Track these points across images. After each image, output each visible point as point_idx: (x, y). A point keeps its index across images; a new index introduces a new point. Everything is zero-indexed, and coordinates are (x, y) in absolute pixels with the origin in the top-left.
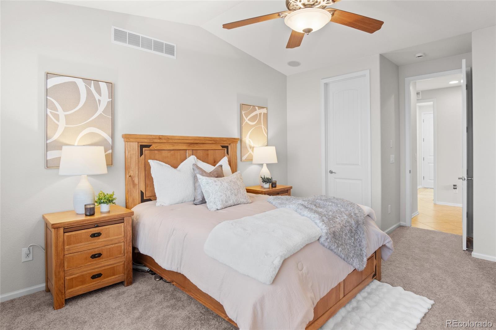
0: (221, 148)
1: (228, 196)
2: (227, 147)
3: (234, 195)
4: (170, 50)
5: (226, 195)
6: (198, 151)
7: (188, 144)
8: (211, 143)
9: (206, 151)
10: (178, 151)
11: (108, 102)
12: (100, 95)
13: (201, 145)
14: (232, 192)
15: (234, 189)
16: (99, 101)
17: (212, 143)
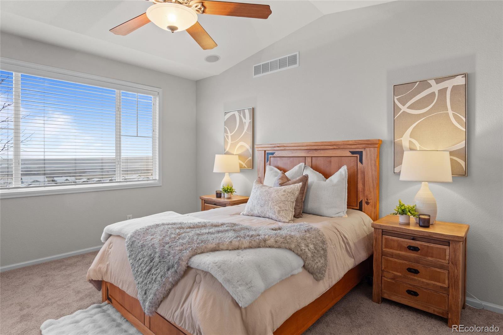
0: (350, 154)
1: (254, 204)
2: (361, 153)
3: (259, 205)
4: (293, 60)
5: (253, 204)
6: (319, 158)
7: (307, 151)
8: (332, 149)
9: (327, 158)
10: (297, 158)
11: (249, 122)
12: (245, 119)
13: (322, 152)
14: (259, 202)
15: (262, 200)
16: (245, 123)
17: (334, 149)
